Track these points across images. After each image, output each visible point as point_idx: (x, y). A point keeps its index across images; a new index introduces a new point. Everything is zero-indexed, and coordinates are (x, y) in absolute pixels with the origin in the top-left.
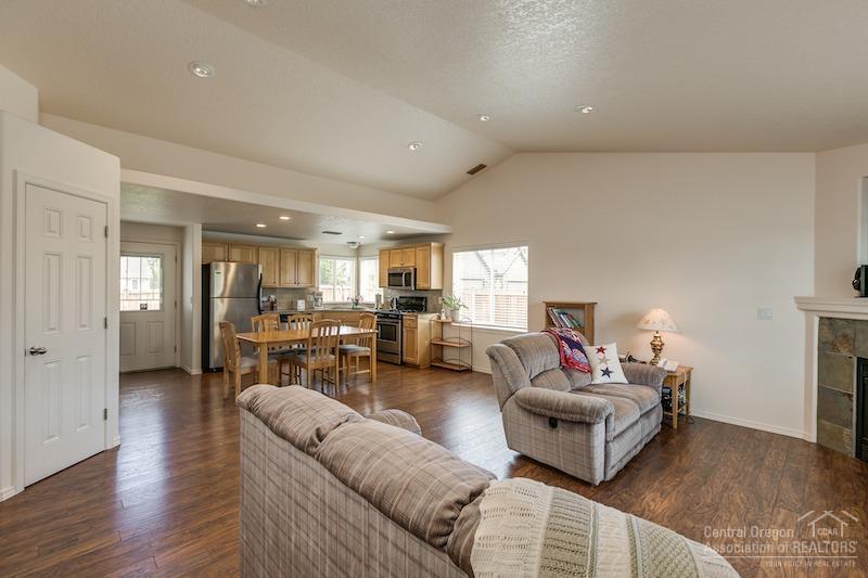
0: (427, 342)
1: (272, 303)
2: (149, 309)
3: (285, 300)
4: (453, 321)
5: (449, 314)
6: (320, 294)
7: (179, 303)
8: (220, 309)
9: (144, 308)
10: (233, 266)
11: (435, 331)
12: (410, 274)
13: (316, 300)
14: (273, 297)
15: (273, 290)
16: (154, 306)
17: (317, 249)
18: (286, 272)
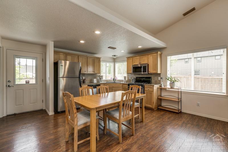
1: (84, 80)
2: (30, 83)
3: (89, 79)
6: (102, 76)
7: (44, 80)
8: (62, 83)
9: (27, 82)
10: (68, 62)
11: (159, 93)
12: (146, 66)
13: (100, 79)
14: (84, 77)
15: (84, 74)
16: (33, 81)
17: (101, 58)
18: (89, 67)
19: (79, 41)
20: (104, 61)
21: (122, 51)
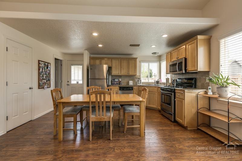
0: (194, 111)
1: (120, 82)
2: (79, 83)
4: (220, 96)
5: (215, 90)
11: (202, 103)
12: (182, 62)
14: (120, 79)
15: (120, 76)
16: (81, 82)
17: (137, 58)
18: (123, 69)
19: (98, 45)
20: (144, 61)
21: (152, 46)
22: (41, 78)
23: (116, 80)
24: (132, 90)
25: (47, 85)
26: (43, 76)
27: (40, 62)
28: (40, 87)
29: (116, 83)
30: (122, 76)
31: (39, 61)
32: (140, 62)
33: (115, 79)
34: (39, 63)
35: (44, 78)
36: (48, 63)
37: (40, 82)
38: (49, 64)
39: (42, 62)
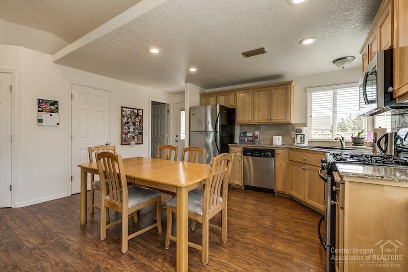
18: (259, 110)
22: (125, 131)
23: (248, 134)
24: (273, 156)
25: (136, 140)
26: (129, 128)
27: (123, 109)
28: (123, 143)
29: (248, 141)
30: (262, 126)
31: (122, 107)
32: (306, 91)
33: (246, 133)
34: (122, 111)
35: (131, 130)
36: (138, 110)
37: (124, 136)
38: (141, 111)
39: (128, 109)
